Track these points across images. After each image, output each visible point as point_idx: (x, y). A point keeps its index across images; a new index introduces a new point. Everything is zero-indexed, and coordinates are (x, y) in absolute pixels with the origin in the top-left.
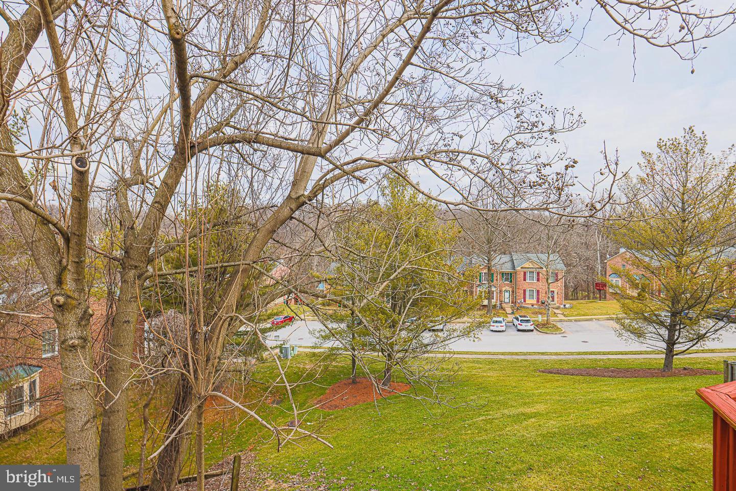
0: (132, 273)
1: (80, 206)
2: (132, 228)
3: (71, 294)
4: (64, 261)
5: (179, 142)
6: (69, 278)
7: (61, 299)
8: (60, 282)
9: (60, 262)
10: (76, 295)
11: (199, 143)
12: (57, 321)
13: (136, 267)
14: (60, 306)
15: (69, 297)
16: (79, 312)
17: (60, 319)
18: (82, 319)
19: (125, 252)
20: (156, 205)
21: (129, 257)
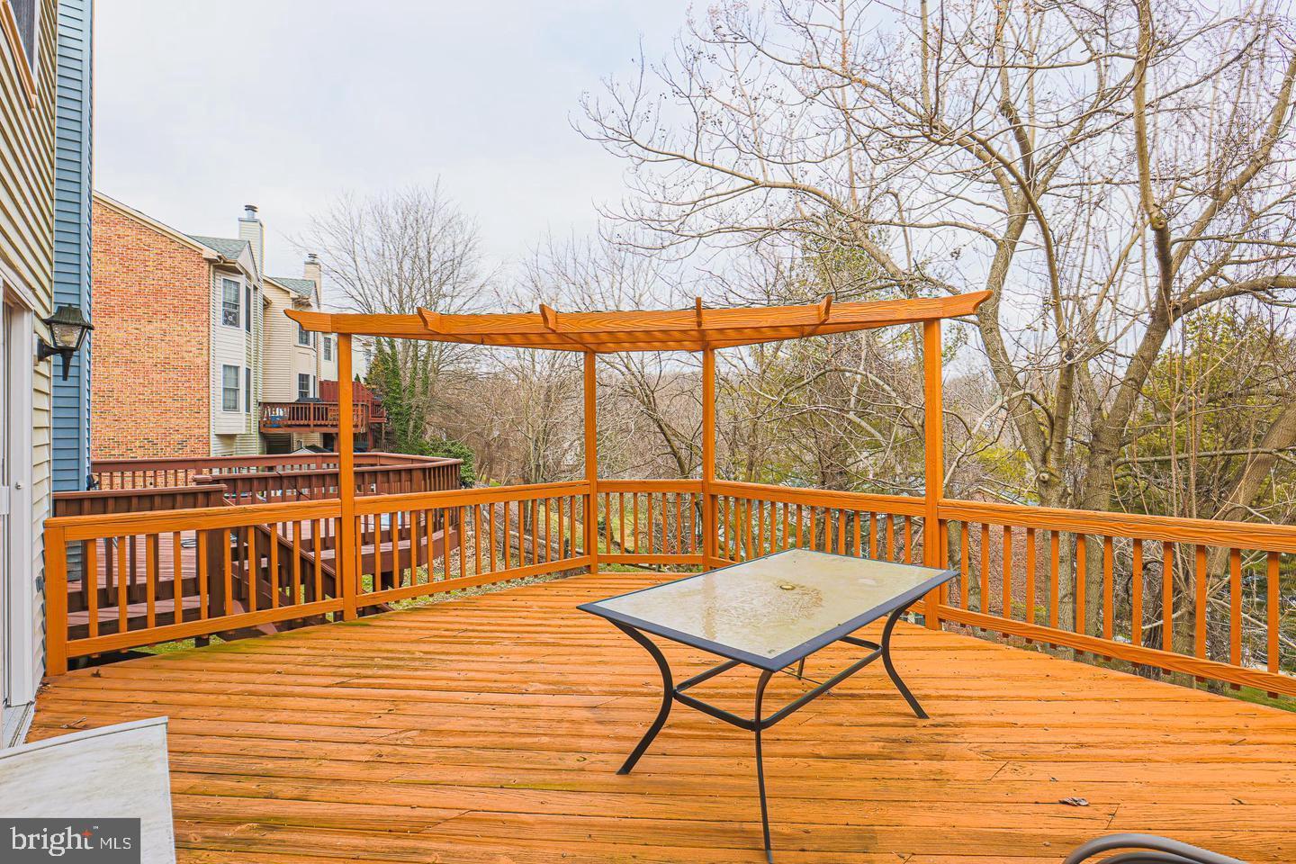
0: (1102, 458)
1: (1066, 393)
2: (1100, 409)
3: (1053, 472)
4: (1048, 442)
5: (1157, 308)
6: (1052, 457)
7: (1047, 476)
8: (1044, 460)
9: (1044, 442)
10: (1057, 473)
11: (1184, 304)
12: (1041, 496)
13: (1107, 451)
14: (1045, 482)
15: (1052, 474)
16: (1060, 490)
17: (1044, 493)
18: (1062, 496)
19: (1094, 436)
20: (1130, 382)
21: (1099, 441)
